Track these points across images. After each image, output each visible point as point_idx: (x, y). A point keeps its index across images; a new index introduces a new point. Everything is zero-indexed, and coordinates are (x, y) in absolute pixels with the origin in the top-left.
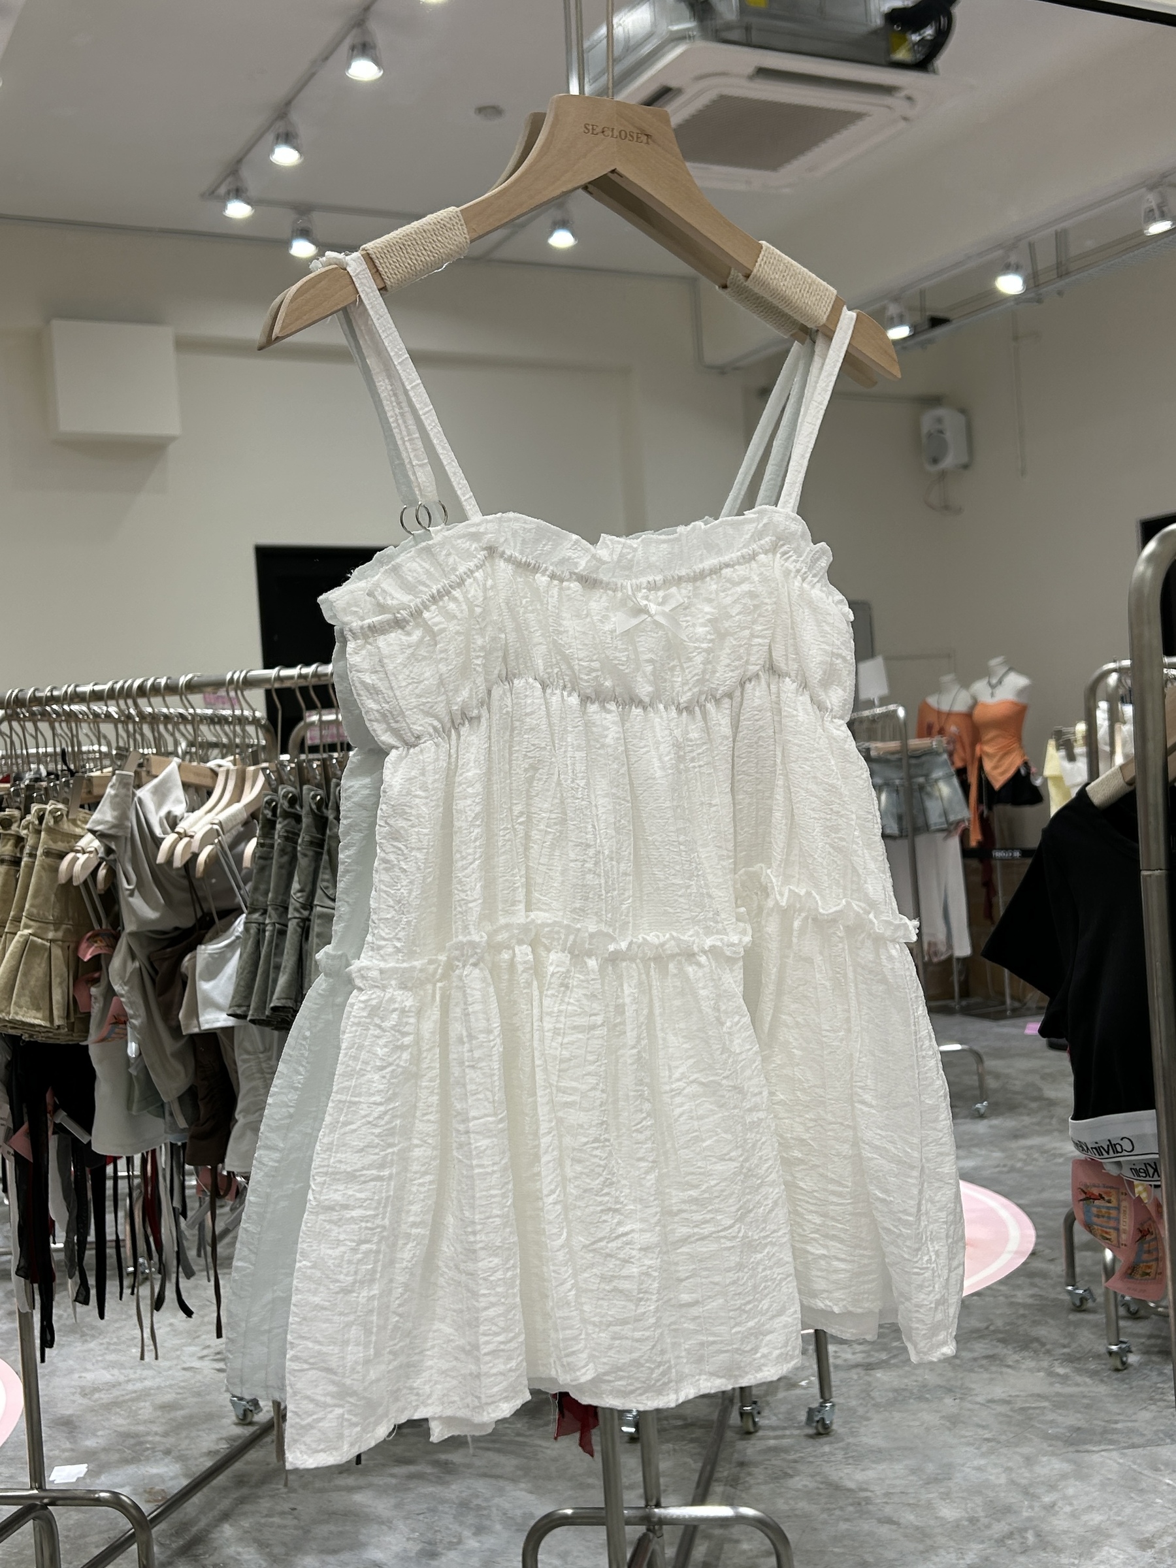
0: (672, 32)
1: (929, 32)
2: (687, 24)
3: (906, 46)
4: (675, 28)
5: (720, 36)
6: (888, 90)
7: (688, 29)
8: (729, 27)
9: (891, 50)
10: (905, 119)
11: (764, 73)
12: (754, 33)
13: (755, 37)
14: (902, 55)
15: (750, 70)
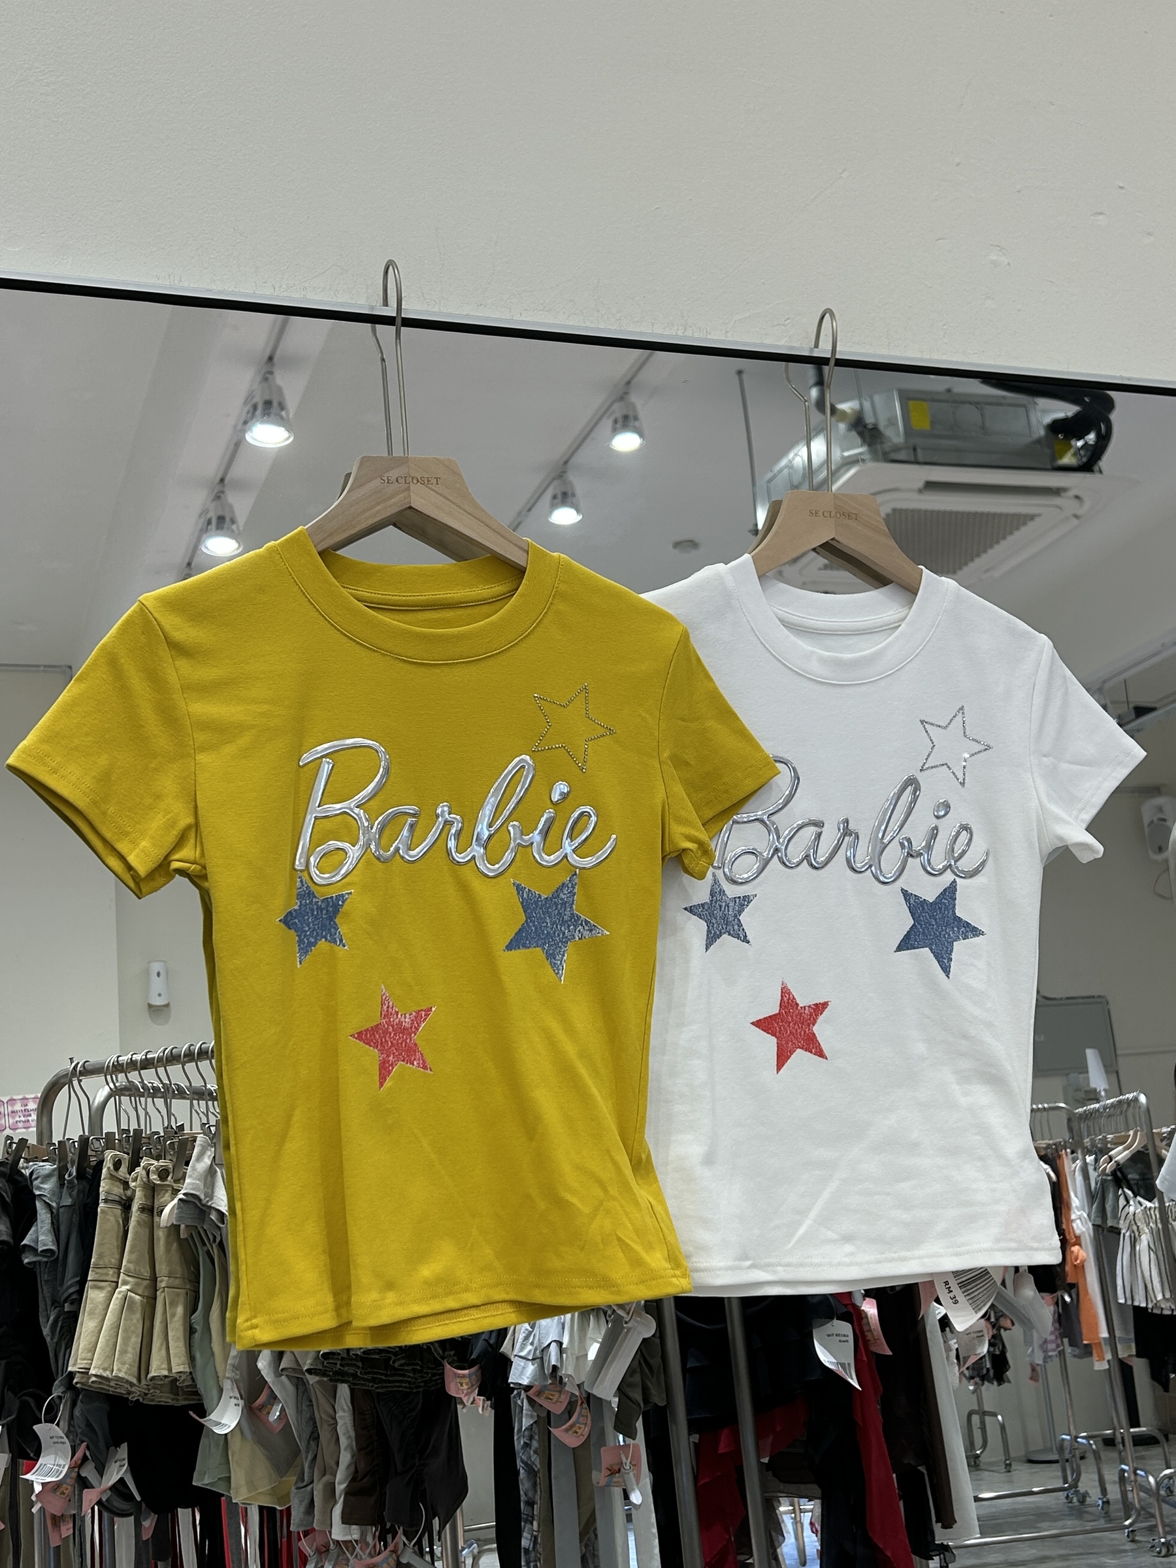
0: (843, 458)
1: (1091, 437)
2: (859, 450)
3: (1072, 451)
4: (846, 454)
5: (889, 457)
6: (1056, 492)
7: (861, 454)
8: (897, 449)
9: (1054, 458)
10: (1076, 516)
11: (931, 486)
12: (919, 451)
13: (921, 456)
14: (1068, 459)
15: (921, 484)
